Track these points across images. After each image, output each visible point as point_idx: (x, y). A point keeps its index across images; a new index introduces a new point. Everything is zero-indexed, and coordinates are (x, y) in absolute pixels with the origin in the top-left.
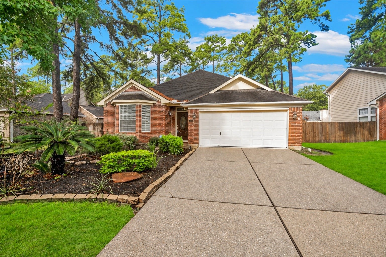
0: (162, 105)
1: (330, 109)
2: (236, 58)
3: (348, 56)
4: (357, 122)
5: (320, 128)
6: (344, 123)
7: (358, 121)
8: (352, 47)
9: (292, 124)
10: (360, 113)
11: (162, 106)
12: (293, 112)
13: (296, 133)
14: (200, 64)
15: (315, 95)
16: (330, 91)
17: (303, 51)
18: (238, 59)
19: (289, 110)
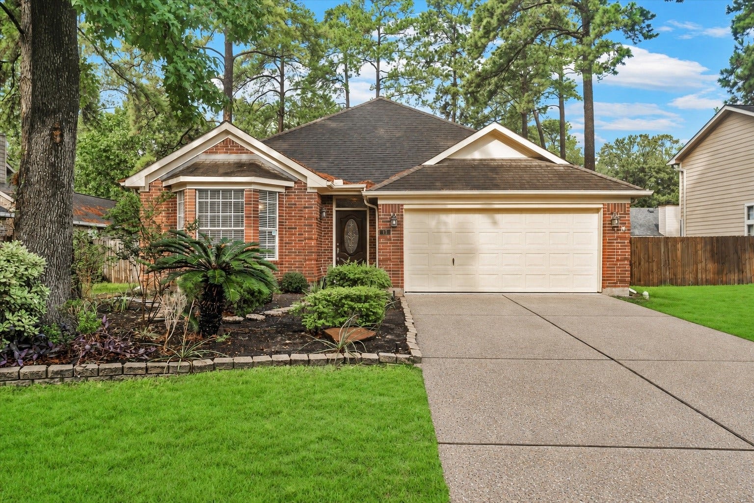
0: (309, 190)
1: (682, 205)
2: (440, 54)
3: (726, 71)
4: (743, 237)
5: (663, 251)
6: (715, 239)
7: (746, 234)
8: (736, 48)
9: (609, 240)
10: (750, 217)
11: (310, 194)
12: (612, 213)
13: (618, 260)
14: (337, 65)
15: (645, 162)
16: (686, 161)
17: (624, 56)
18: (447, 56)
19: (602, 210)
